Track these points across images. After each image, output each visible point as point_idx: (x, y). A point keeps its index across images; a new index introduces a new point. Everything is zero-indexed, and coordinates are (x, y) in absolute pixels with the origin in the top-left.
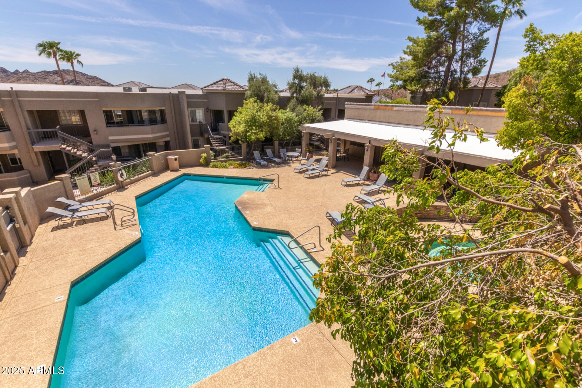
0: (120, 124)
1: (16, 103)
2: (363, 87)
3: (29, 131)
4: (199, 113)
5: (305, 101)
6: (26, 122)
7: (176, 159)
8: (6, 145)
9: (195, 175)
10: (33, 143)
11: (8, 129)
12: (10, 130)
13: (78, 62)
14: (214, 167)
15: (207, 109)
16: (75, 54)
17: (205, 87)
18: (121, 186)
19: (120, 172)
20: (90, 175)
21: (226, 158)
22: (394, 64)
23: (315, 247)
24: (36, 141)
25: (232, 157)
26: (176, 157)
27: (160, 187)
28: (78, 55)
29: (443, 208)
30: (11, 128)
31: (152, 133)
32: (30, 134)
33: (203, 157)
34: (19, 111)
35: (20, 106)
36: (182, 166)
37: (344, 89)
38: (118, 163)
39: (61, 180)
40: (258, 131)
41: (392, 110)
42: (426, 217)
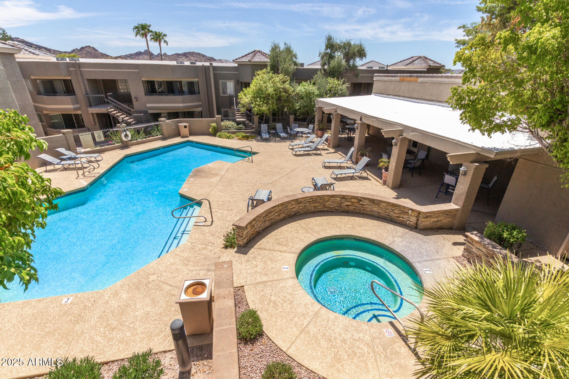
0: (162, 93)
1: (79, 73)
2: (428, 57)
3: (88, 96)
4: (230, 85)
5: (334, 73)
6: (85, 88)
7: (185, 127)
8: (71, 106)
9: (197, 143)
10: (91, 106)
11: (74, 94)
12: (75, 95)
13: (165, 41)
14: (220, 137)
15: (238, 81)
16: (163, 34)
17: (236, 59)
18: (126, 145)
19: (125, 133)
20: (93, 133)
21: (237, 130)
22: (469, 25)
23: (205, 221)
24: (92, 104)
25: (245, 129)
26: (186, 124)
27: (157, 149)
28: (165, 35)
29: (383, 204)
30: (76, 93)
31: (183, 103)
32: (88, 98)
33: (212, 127)
34: (80, 78)
35: (82, 75)
36: (191, 134)
37: (404, 60)
38: (123, 124)
39: (64, 134)
40: (262, 103)
41: (416, 81)
42: (362, 212)
